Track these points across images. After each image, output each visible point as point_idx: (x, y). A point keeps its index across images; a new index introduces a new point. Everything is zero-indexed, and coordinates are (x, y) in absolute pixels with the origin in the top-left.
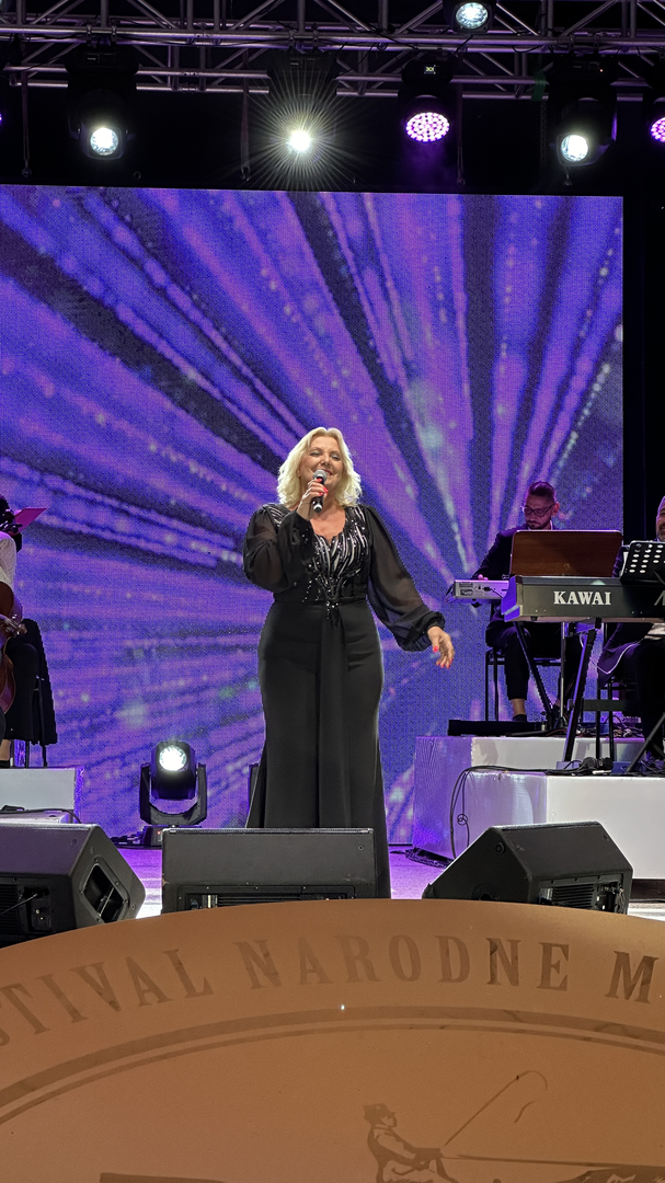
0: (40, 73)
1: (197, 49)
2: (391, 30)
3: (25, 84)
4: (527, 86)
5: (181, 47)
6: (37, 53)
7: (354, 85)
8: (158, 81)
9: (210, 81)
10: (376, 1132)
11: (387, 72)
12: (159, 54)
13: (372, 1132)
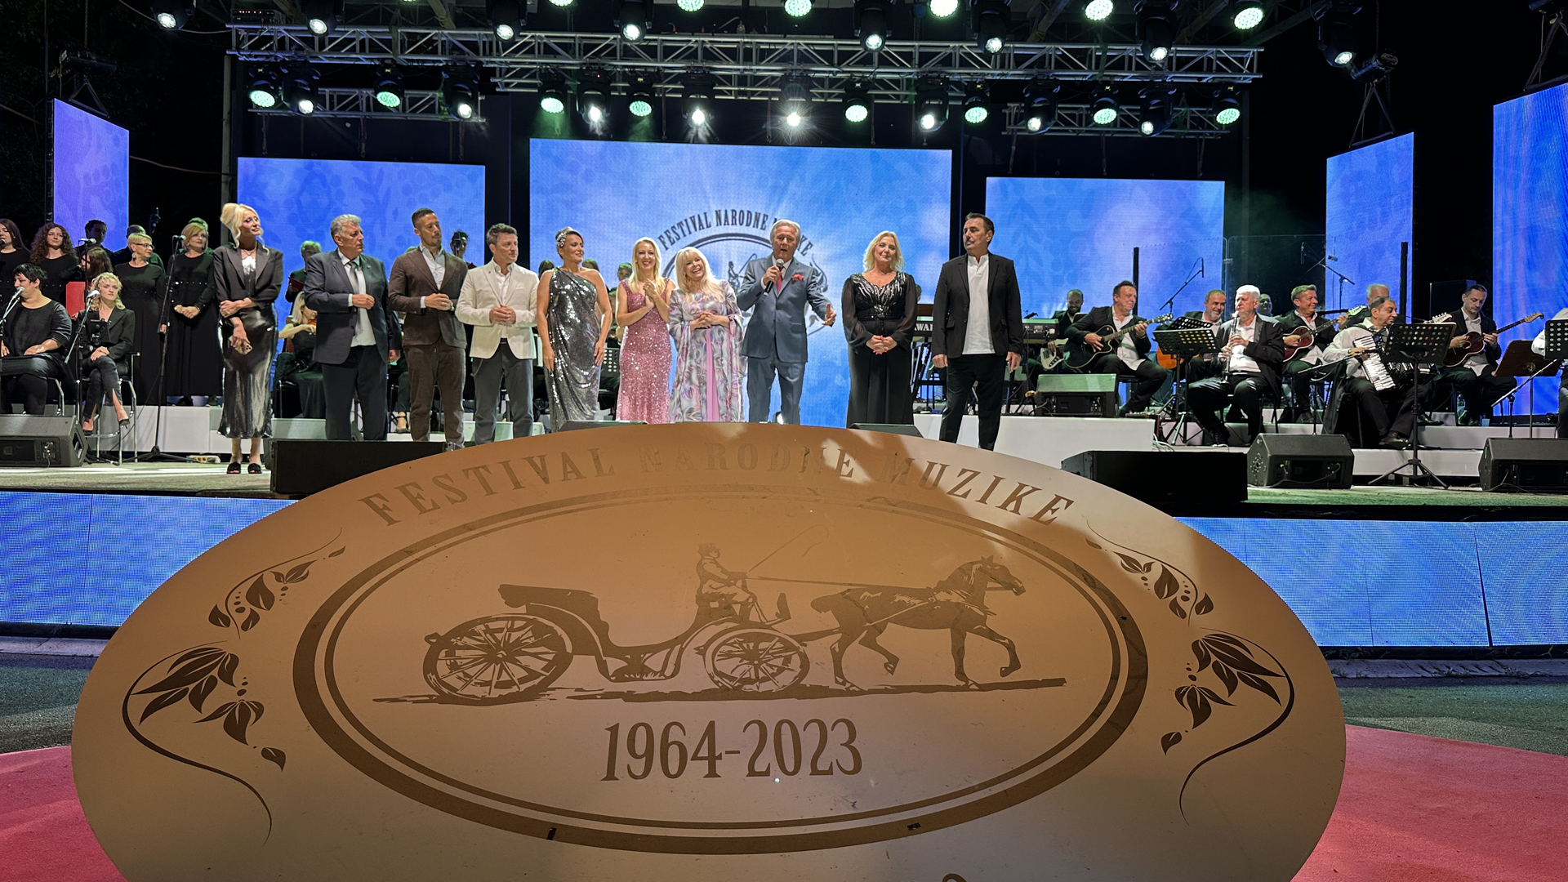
0: (674, 89)
1: (746, 76)
2: (839, 64)
3: (664, 95)
4: (906, 96)
5: (738, 76)
6: (670, 78)
7: (822, 95)
8: (728, 93)
9: (753, 93)
10: (704, 561)
11: (838, 88)
12: (728, 79)
13: (701, 561)
